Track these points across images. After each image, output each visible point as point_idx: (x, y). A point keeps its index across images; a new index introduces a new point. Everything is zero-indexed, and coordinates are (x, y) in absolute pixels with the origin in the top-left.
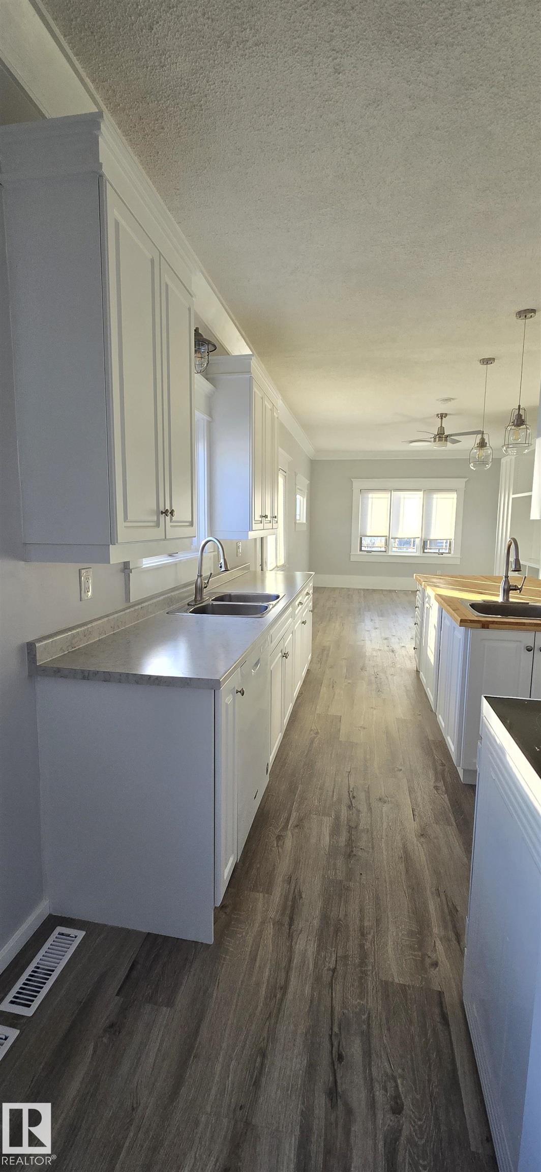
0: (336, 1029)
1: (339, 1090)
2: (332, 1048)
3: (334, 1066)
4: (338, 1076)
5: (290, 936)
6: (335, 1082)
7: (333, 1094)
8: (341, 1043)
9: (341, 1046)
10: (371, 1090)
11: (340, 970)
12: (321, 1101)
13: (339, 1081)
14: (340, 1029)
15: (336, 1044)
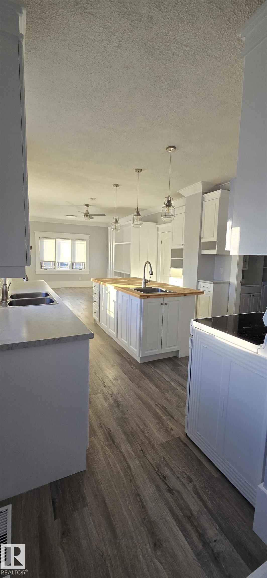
0: (157, 469)
1: (171, 487)
2: (160, 476)
3: (164, 482)
4: (168, 484)
5: (117, 447)
6: (168, 486)
7: (170, 490)
8: (161, 473)
9: (162, 474)
10: (180, 481)
11: (144, 449)
12: (168, 496)
13: (169, 485)
14: (157, 468)
15: (160, 474)
